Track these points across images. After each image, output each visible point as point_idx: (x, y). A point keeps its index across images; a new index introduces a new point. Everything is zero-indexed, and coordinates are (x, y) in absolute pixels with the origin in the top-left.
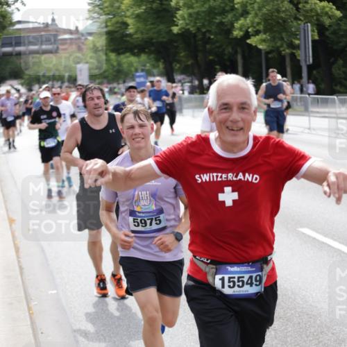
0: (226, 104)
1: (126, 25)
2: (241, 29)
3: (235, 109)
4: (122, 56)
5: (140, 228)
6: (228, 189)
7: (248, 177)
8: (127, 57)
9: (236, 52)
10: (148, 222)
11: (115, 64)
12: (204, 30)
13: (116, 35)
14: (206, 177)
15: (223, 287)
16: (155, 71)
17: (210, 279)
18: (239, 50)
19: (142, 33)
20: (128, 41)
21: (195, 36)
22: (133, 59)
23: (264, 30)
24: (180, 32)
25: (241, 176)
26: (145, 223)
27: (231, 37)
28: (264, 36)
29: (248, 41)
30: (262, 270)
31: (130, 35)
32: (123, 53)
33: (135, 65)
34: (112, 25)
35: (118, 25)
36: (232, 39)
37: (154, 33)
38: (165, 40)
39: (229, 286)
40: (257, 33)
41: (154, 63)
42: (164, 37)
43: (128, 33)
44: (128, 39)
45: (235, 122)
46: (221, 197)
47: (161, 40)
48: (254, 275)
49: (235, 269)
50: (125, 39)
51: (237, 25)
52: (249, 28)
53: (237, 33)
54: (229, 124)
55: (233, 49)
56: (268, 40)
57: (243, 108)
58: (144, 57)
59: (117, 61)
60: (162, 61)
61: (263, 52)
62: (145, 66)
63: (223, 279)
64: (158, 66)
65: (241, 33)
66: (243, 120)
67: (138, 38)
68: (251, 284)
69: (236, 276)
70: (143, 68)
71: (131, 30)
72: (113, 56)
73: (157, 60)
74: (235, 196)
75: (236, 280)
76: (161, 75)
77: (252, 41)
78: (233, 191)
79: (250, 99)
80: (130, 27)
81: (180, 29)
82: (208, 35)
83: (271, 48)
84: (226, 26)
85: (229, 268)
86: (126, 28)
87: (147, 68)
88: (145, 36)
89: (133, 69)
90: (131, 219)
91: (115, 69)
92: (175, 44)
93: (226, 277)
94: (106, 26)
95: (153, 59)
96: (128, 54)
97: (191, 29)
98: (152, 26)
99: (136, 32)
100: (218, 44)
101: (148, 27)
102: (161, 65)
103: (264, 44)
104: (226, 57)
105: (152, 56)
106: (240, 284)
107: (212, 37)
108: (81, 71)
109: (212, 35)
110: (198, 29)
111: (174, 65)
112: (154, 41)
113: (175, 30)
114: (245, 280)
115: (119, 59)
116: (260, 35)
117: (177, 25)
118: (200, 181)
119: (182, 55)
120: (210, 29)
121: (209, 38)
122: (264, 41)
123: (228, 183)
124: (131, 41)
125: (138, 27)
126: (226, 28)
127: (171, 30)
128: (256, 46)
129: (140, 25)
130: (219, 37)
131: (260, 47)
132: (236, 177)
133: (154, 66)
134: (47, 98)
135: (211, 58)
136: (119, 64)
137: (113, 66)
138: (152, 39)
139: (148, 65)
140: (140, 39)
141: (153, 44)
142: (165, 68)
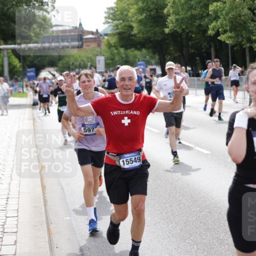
0: (123, 78)
1: (131, 27)
2: (213, 29)
3: (127, 80)
4: (129, 51)
5: (87, 133)
6: (126, 118)
7: (135, 113)
8: (133, 51)
9: (210, 47)
10: (91, 130)
11: (124, 56)
12: (187, 31)
13: (124, 35)
14: (115, 113)
15: (124, 165)
16: (153, 61)
17: (117, 163)
18: (212, 44)
19: (143, 34)
20: (133, 40)
21: (181, 35)
22: (137, 53)
23: (230, 30)
24: (170, 32)
25: (132, 112)
26: (90, 130)
27: (206, 35)
28: (230, 34)
29: (219, 38)
30: (139, 154)
31: (135, 35)
32: (130, 48)
33: (138, 57)
34: (122, 28)
35: (126, 28)
36: (207, 36)
37: (152, 34)
38: (159, 39)
39: (127, 164)
40: (225, 32)
41: (151, 55)
42: (159, 37)
43: (133, 33)
44: (133, 38)
45: (127, 85)
46: (123, 121)
47: (156, 38)
48: (136, 157)
49: (128, 155)
50: (131, 38)
51: (211, 27)
52: (219, 29)
53: (211, 32)
54: (124, 87)
55: (208, 44)
56: (233, 37)
57: (131, 80)
58: (144, 51)
59: (125, 54)
60: (158, 53)
61: (230, 46)
62: (145, 58)
63: (123, 161)
64: (155, 58)
65: (214, 32)
66: (130, 85)
67: (140, 37)
68: (136, 161)
69: (129, 158)
70: (144, 59)
71: (135, 31)
72: (122, 50)
73: (154, 53)
74: (129, 121)
75: (129, 160)
76: (156, 64)
77: (222, 38)
78: (128, 119)
79: (134, 76)
80: (134, 29)
81: (170, 30)
82: (190, 34)
83: (235, 42)
84: (203, 27)
85: (125, 156)
86: (132, 30)
87: (147, 59)
88: (145, 36)
89: (137, 60)
90: (83, 128)
91: (124, 60)
92: (167, 41)
93: (125, 160)
94: (118, 29)
95: (151, 53)
96: (133, 49)
97: (178, 30)
98: (150, 28)
99: (139, 33)
100: (197, 41)
101: (147, 29)
102: (157, 57)
103: (230, 39)
104: (204, 50)
105: (151, 50)
106: (131, 162)
107: (193, 36)
108: (99, 61)
109: (193, 34)
110: (183, 30)
111: (166, 57)
112: (152, 39)
113: (167, 31)
114: (133, 160)
115: (127, 53)
116: (227, 33)
117: (168, 28)
118: (113, 114)
119: (171, 48)
120: (192, 30)
121: (191, 36)
122: (230, 37)
123: (126, 115)
124: (135, 39)
125: (141, 29)
126: (203, 29)
127: (164, 31)
128: (224, 42)
129: (142, 28)
130: (198, 36)
131: (228, 42)
132: (130, 112)
133: (152, 58)
134: (61, 80)
135: (192, 51)
136: (127, 56)
137: (122, 58)
138: (151, 38)
139: (148, 57)
140: (142, 38)
141: (151, 42)
142: (160, 59)
